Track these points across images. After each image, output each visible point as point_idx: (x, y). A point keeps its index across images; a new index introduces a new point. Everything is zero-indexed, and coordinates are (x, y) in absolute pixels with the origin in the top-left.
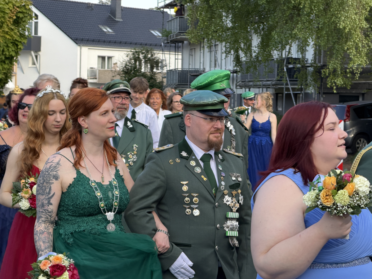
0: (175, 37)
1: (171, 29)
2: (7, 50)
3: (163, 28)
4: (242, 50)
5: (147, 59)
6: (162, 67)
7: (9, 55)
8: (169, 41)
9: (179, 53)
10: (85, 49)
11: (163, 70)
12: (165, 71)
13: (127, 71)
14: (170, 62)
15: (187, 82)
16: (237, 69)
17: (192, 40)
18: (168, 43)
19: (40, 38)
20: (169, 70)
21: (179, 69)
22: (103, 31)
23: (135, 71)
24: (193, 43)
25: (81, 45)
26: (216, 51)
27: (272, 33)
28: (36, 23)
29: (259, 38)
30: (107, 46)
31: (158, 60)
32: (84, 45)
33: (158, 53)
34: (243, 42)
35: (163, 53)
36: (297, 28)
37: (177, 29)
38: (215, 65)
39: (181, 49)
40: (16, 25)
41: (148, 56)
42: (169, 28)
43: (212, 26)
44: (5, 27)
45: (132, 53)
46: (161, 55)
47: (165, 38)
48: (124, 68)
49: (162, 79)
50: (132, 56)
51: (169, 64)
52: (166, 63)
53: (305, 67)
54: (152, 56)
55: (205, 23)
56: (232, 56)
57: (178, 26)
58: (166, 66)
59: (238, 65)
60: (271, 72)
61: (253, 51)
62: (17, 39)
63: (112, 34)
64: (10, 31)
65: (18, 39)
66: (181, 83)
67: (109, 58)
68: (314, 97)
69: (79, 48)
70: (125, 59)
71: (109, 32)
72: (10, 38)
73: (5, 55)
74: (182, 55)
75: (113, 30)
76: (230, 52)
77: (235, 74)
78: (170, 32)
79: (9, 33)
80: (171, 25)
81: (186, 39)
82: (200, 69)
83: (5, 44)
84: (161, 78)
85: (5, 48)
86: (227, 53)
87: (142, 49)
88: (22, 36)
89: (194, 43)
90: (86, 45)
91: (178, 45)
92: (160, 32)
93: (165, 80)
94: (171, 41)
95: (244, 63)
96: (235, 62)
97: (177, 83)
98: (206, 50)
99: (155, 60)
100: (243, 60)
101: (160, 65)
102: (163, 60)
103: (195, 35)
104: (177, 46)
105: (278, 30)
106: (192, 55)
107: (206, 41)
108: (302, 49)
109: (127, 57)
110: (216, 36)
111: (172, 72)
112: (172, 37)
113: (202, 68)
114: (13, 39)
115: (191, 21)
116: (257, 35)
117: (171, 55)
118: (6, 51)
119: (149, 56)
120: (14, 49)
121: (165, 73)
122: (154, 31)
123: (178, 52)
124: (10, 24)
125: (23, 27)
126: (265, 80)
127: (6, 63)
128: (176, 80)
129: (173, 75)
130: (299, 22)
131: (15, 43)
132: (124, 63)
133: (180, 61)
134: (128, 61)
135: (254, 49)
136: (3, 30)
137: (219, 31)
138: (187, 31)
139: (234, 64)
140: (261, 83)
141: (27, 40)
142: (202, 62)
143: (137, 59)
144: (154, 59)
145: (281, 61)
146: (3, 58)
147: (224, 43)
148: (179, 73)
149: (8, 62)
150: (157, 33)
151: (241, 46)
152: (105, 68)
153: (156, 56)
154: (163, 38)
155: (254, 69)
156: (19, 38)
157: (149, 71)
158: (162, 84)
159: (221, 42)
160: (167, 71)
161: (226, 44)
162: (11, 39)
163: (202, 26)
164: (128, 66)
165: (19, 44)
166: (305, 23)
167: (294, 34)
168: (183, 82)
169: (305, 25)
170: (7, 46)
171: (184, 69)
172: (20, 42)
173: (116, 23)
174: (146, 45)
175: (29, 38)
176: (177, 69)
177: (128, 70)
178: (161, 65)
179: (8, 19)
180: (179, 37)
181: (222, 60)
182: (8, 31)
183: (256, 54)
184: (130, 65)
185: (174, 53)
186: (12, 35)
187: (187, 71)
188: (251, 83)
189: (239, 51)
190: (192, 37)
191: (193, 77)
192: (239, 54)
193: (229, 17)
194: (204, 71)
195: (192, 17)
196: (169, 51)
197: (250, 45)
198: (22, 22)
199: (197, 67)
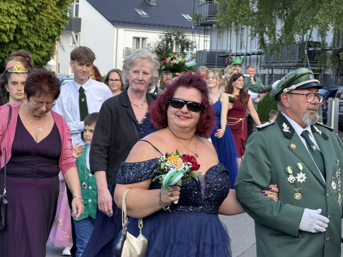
0: (204, 21)
1: (201, 13)
2: (50, 30)
3: (194, 12)
4: (266, 33)
5: (178, 41)
6: (192, 48)
7: (52, 34)
8: (199, 24)
9: (208, 36)
10: (121, 31)
11: (193, 51)
12: (194, 51)
13: (159, 51)
14: (200, 44)
15: (215, 63)
16: (261, 51)
17: (221, 23)
18: (198, 26)
19: (79, 20)
20: (198, 51)
21: (207, 51)
22: (139, 14)
23: (167, 51)
24: (221, 26)
25: (118, 27)
26: (242, 34)
27: (295, 18)
28: (77, 6)
29: (283, 23)
30: (141, 28)
31: (189, 41)
32: (121, 27)
33: (189, 35)
34: (268, 26)
35: (193, 36)
36: (318, 14)
37: (206, 13)
38: (241, 47)
39: (210, 32)
40: (59, 7)
41: (179, 38)
42: (199, 12)
43: (240, 11)
44: (49, 8)
45: (165, 34)
46: (192, 37)
47: (196, 21)
48: (157, 48)
50: (164, 38)
52: (196, 45)
53: (324, 50)
54: (183, 37)
55: (233, 8)
56: (257, 39)
57: (208, 10)
58: (196, 47)
59: (262, 47)
60: (293, 54)
61: (276, 34)
62: (60, 20)
63: (147, 16)
64: (53, 12)
65: (60, 19)
66: (209, 63)
67: (144, 39)
68: (332, 78)
69: (115, 29)
70: (158, 40)
71: (144, 15)
72: (53, 19)
73: (49, 34)
74: (211, 37)
75: (147, 14)
76: (255, 35)
77: (259, 56)
78: (200, 16)
79: (52, 14)
80: (201, 10)
81: (215, 23)
83: (48, 24)
85: (49, 28)
86: (253, 35)
87: (174, 31)
88: (64, 17)
89: (223, 26)
90: (123, 27)
91: (207, 28)
92: (191, 16)
94: (201, 24)
95: (268, 45)
96: (259, 45)
97: (206, 63)
98: (234, 33)
99: (186, 42)
100: (267, 43)
101: (190, 46)
102: (193, 42)
103: (224, 19)
104: (206, 29)
105: (300, 15)
106: (220, 38)
107: (234, 25)
108: (322, 34)
109: (160, 38)
110: (243, 20)
111: (201, 53)
112: (202, 20)
113: (229, 49)
114: (56, 20)
115: (220, 6)
116: (281, 20)
117: (200, 37)
118: (49, 31)
119: (181, 37)
120: (56, 29)
121: (195, 53)
122: (185, 15)
124: (53, 6)
125: (66, 9)
126: (287, 61)
127: (50, 41)
128: (204, 60)
129: (202, 56)
130: (321, 9)
131: (58, 24)
132: (157, 44)
133: (209, 43)
134: (161, 42)
135: (278, 32)
136: (47, 11)
137: (246, 15)
138: (216, 15)
139: (259, 47)
140: (283, 64)
141: (68, 21)
142: (229, 44)
143: (169, 40)
144: (185, 41)
145: (302, 45)
146: (47, 37)
147: (250, 27)
148: (207, 54)
149: (51, 41)
150: (188, 17)
151: (266, 30)
152: (139, 48)
153: (187, 37)
154: (194, 21)
155: (277, 51)
156: (61, 19)
157: (180, 52)
159: (248, 25)
160: (196, 52)
161: (252, 27)
162: (54, 20)
163: (230, 10)
164: (161, 46)
165: (61, 24)
166: (326, 9)
167: (316, 19)
168: (211, 63)
169: (326, 11)
170: (51, 26)
171: (212, 51)
172: (63, 23)
173: (151, 7)
174: (178, 27)
175: (70, 19)
176: (206, 50)
177: (160, 50)
178: (191, 46)
180: (208, 21)
181: (247, 42)
182: (52, 12)
183: (280, 37)
184: (163, 46)
185: (203, 36)
186: (55, 16)
187: (215, 52)
188: (274, 64)
189: (264, 34)
190: (221, 20)
191: (220, 58)
192: (264, 37)
193: (255, 3)
194: (230, 53)
195: (221, 2)
196: (199, 33)
197: (274, 29)
198: (64, 4)
199: (225, 49)
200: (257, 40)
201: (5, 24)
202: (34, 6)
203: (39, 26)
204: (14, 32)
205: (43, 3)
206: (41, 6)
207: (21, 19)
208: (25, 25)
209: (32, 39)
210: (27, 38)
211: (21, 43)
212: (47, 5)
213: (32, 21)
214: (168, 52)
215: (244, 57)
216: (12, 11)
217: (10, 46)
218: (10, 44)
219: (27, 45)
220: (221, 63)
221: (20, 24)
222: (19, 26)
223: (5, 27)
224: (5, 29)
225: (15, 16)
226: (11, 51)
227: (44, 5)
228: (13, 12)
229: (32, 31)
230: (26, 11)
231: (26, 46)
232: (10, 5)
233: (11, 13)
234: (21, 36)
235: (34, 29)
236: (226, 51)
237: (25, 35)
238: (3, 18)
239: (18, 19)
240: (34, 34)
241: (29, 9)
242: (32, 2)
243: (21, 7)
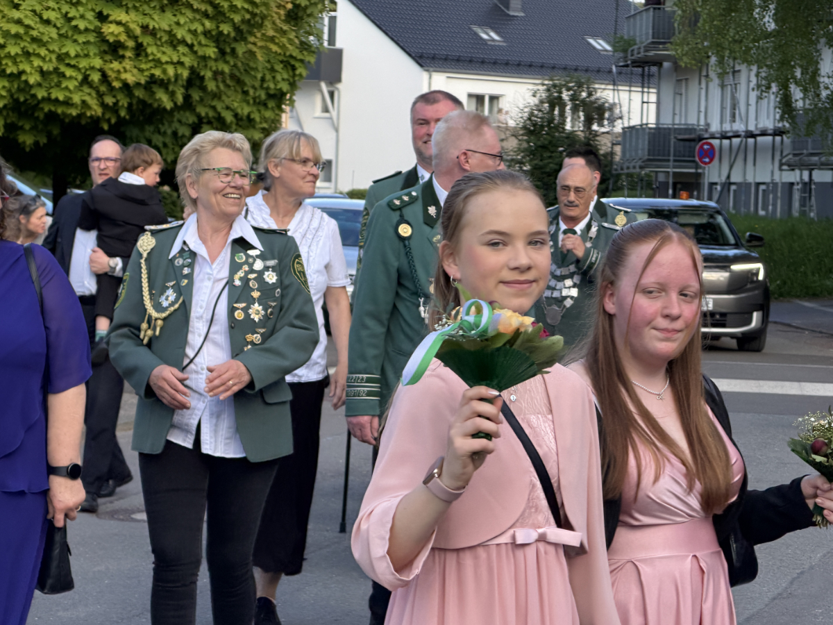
0: (642, 54)
1: (635, 35)
2: (271, 78)
3: (615, 34)
4: (796, 83)
5: (577, 102)
6: (612, 121)
7: (275, 89)
8: (629, 62)
9: (651, 90)
10: (439, 77)
11: (614, 126)
12: (619, 127)
13: (532, 128)
14: (632, 110)
15: (669, 155)
16: (784, 126)
17: (685, 59)
18: (627, 66)
19: (339, 53)
20: (628, 128)
21: (650, 126)
22: (481, 39)
23: (550, 128)
24: (686, 66)
25: (431, 69)
26: (736, 84)
28: (333, 20)
30: (488, 73)
31: (604, 103)
32: (438, 69)
33: (604, 89)
34: (801, 66)
35: (614, 90)
37: (647, 34)
38: (733, 116)
39: (655, 80)
40: (292, 24)
41: (580, 95)
42: (629, 31)
43: (731, 30)
44: (269, 26)
45: (545, 87)
46: (611, 93)
47: (621, 55)
48: (525, 121)
49: (612, 148)
50: (544, 95)
51: (629, 112)
52: (621, 111)
54: (590, 94)
55: (715, 23)
56: (772, 97)
57: (651, 28)
58: (621, 118)
59: (786, 116)
61: (822, 85)
62: (294, 54)
63: (501, 44)
64: (278, 35)
65: (296, 53)
66: (653, 155)
67: (494, 99)
69: (425, 75)
70: (530, 101)
71: (493, 40)
72: (279, 51)
73: (268, 88)
74: (658, 94)
75: (502, 37)
76: (769, 88)
77: (778, 139)
78: (632, 42)
79: (277, 41)
80: (635, 26)
81: (668, 58)
82: (698, 125)
83: (267, 65)
84: (610, 145)
85: (267, 72)
86: (763, 88)
87: (568, 79)
88: (305, 46)
89: (689, 66)
90: (443, 69)
91: (649, 72)
92: (608, 42)
93: (618, 149)
94: (634, 62)
95: (801, 112)
96: (778, 110)
97: (646, 157)
98: (716, 82)
99: (596, 105)
100: (798, 107)
101: (607, 115)
102: (614, 105)
103: (691, 49)
104: (646, 72)
106: (681, 94)
107: (717, 63)
109: (534, 96)
110: (739, 51)
111: (634, 132)
112: (635, 52)
113: (702, 122)
114: (285, 54)
115: (682, 17)
116: (832, 49)
117: (633, 94)
118: (269, 81)
119: (584, 94)
120: (286, 76)
121: (619, 133)
122: (595, 40)
123: (649, 88)
124: (278, 21)
125: (308, 28)
127: (270, 106)
128: (643, 150)
129: (637, 139)
131: (289, 63)
132: (526, 110)
133: (653, 107)
134: (535, 105)
135: (826, 80)
136: (263, 32)
137: (747, 39)
138: (672, 40)
139: (778, 116)
141: (315, 56)
142: (703, 109)
143: (555, 102)
144: (595, 103)
146: (263, 96)
147: (754, 68)
148: (649, 133)
149: (274, 105)
150: (600, 44)
151: (796, 74)
153: (599, 94)
154: (616, 54)
155: (824, 125)
156: (297, 51)
157: (581, 129)
158: (612, 158)
159: (749, 63)
160: (623, 129)
161: (759, 67)
162: (280, 54)
163: (707, 28)
164: (536, 116)
165: (297, 65)
168: (659, 155)
170: (272, 70)
171: (661, 126)
172: (302, 61)
173: (510, 20)
174: (576, 70)
175: (317, 52)
176: (647, 124)
177: (535, 125)
178: (610, 116)
179: (275, 9)
180: (652, 53)
181: (748, 105)
182: (275, 34)
183: (830, 93)
184: (540, 114)
185: (640, 89)
186: (284, 45)
187: (669, 129)
188: (815, 159)
189: (790, 86)
190: (684, 52)
191: (682, 143)
192: (790, 91)
193: (769, 8)
194: (706, 130)
195: (684, 8)
196: (628, 84)
197: (816, 73)
198: (305, 17)
199: (692, 120)
200: (772, 99)
201: (165, 66)
202: (232, 20)
203: (245, 70)
204: (185, 83)
205: (254, 15)
206: (249, 21)
207: (200, 53)
208: (211, 69)
209: (227, 101)
210: (216, 99)
211: (202, 111)
212: (264, 17)
213: (228, 58)
214: (553, 130)
215: (742, 141)
216: (180, 33)
217: (175, 119)
218: (176, 113)
219: (216, 115)
220: (684, 156)
221: (198, 65)
222: (198, 70)
223: (164, 71)
224: (165, 78)
225: (187, 45)
226: (177, 129)
227: (258, 19)
228: (183, 37)
229: (228, 82)
230: (214, 33)
231: (214, 117)
232: (176, 20)
233: (178, 40)
234: (201, 94)
235: (232, 76)
236: (695, 127)
237: (212, 91)
238: (158, 52)
239: (195, 53)
240: (232, 88)
241: (221, 29)
242: (229, 11)
243: (203, 25)
